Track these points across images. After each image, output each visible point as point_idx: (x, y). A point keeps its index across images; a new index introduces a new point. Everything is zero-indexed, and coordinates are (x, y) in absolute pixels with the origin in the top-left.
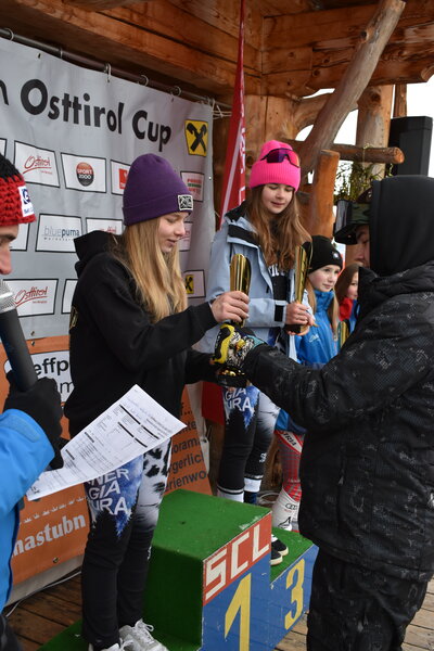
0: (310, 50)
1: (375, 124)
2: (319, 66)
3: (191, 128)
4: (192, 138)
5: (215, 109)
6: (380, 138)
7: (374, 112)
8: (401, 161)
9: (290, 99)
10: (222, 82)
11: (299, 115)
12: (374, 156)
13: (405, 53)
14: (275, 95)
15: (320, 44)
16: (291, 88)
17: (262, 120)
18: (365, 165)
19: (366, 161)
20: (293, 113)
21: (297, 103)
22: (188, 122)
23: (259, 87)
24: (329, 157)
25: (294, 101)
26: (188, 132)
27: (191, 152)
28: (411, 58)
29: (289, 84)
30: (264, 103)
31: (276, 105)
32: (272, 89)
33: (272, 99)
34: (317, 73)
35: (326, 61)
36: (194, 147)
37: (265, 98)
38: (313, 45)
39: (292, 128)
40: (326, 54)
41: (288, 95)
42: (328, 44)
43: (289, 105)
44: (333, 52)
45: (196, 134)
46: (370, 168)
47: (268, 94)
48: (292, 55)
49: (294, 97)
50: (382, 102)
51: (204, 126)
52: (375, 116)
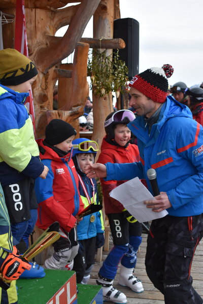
1: (104, 24)
5: (2, 18)
6: (108, 33)
7: (104, 17)
8: (124, 47)
9: (49, 10)
11: (56, 20)
12: (106, 45)
14: (40, 8)
16: (50, 3)
17: (33, 24)
18: (101, 51)
19: (102, 48)
20: (52, 19)
21: (54, 13)
23: (29, 3)
24: (83, 47)
25: (52, 11)
30: (33, 13)
31: (41, 14)
32: (38, 4)
33: (38, 11)
37: (34, 10)
39: (52, 29)
41: (49, 7)
43: (49, 14)
46: (104, 52)
47: (36, 7)
49: (52, 9)
50: (108, 10)
52: (104, 19)
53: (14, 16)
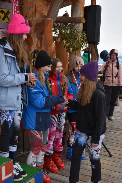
7: (77, 4)
12: (75, 21)
19: (72, 23)
30: (35, 2)
31: (40, 2)
43: (46, 2)
53: (23, 3)
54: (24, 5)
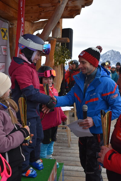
0: (38, 6)
1: (58, 30)
2: (41, 12)
3: (3, 31)
4: (3, 34)
5: (9, 24)
6: (59, 35)
7: (58, 27)
8: (69, 42)
10: (12, 15)
11: (34, 27)
12: (59, 40)
13: (68, 9)
14: (27, 21)
15: (41, 5)
16: (32, 18)
20: (32, 27)
21: (33, 24)
22: (2, 28)
26: (2, 32)
27: (3, 39)
28: (70, 10)
29: (31, 17)
31: (27, 24)
32: (26, 19)
34: (40, 14)
35: (43, 10)
36: (4, 37)
38: (39, 5)
39: (32, 31)
40: (43, 8)
41: (31, 21)
42: (43, 5)
43: (31, 24)
44: (46, 7)
45: (4, 33)
46: (59, 44)
48: (32, 8)
49: (32, 22)
50: (60, 24)
51: (7, 30)
53: (13, 23)
54: (15, 25)
